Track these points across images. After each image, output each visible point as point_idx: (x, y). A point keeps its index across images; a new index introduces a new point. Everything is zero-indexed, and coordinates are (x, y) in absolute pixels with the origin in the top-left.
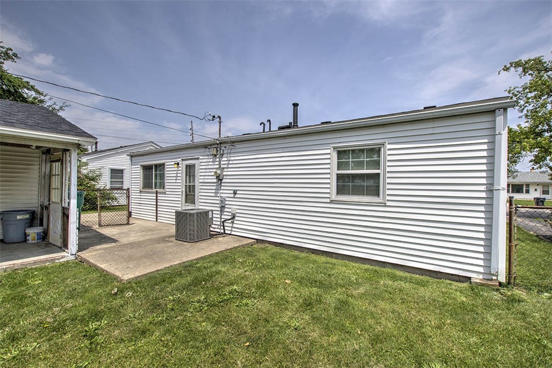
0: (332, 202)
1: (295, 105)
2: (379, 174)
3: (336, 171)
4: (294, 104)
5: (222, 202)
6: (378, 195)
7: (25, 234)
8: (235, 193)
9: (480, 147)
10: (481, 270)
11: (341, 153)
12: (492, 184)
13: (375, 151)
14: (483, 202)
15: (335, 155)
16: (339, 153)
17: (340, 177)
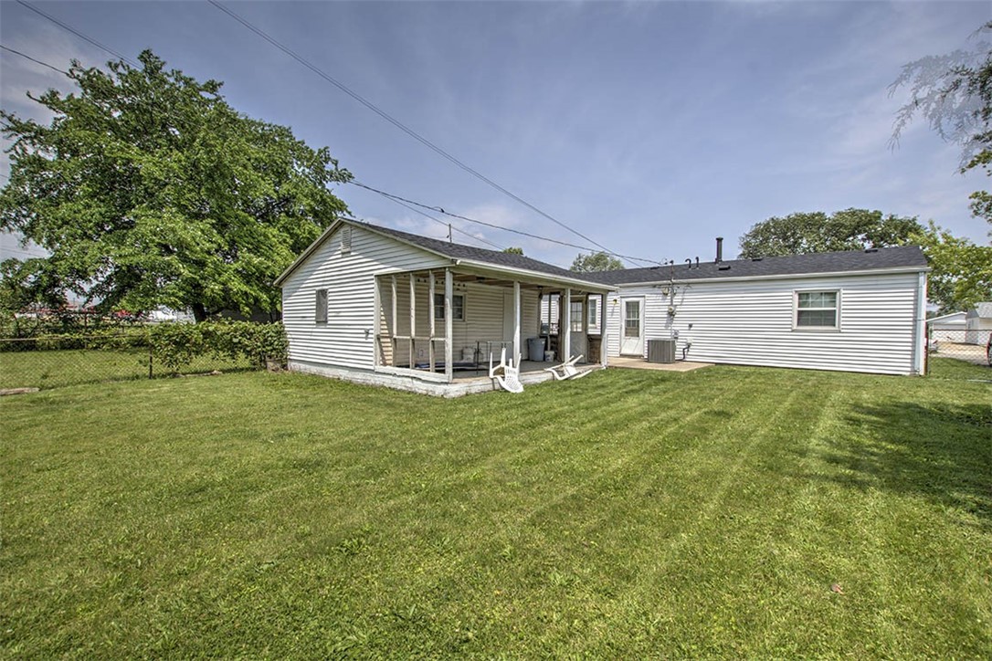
0: (793, 331)
1: (719, 240)
2: (835, 311)
3: (796, 308)
4: (717, 239)
5: (676, 334)
6: (834, 325)
7: (544, 355)
8: (690, 326)
9: (910, 295)
10: (909, 369)
11: (801, 295)
12: (916, 317)
13: (832, 294)
14: (911, 328)
15: (797, 297)
16: (800, 295)
17: (800, 313)
